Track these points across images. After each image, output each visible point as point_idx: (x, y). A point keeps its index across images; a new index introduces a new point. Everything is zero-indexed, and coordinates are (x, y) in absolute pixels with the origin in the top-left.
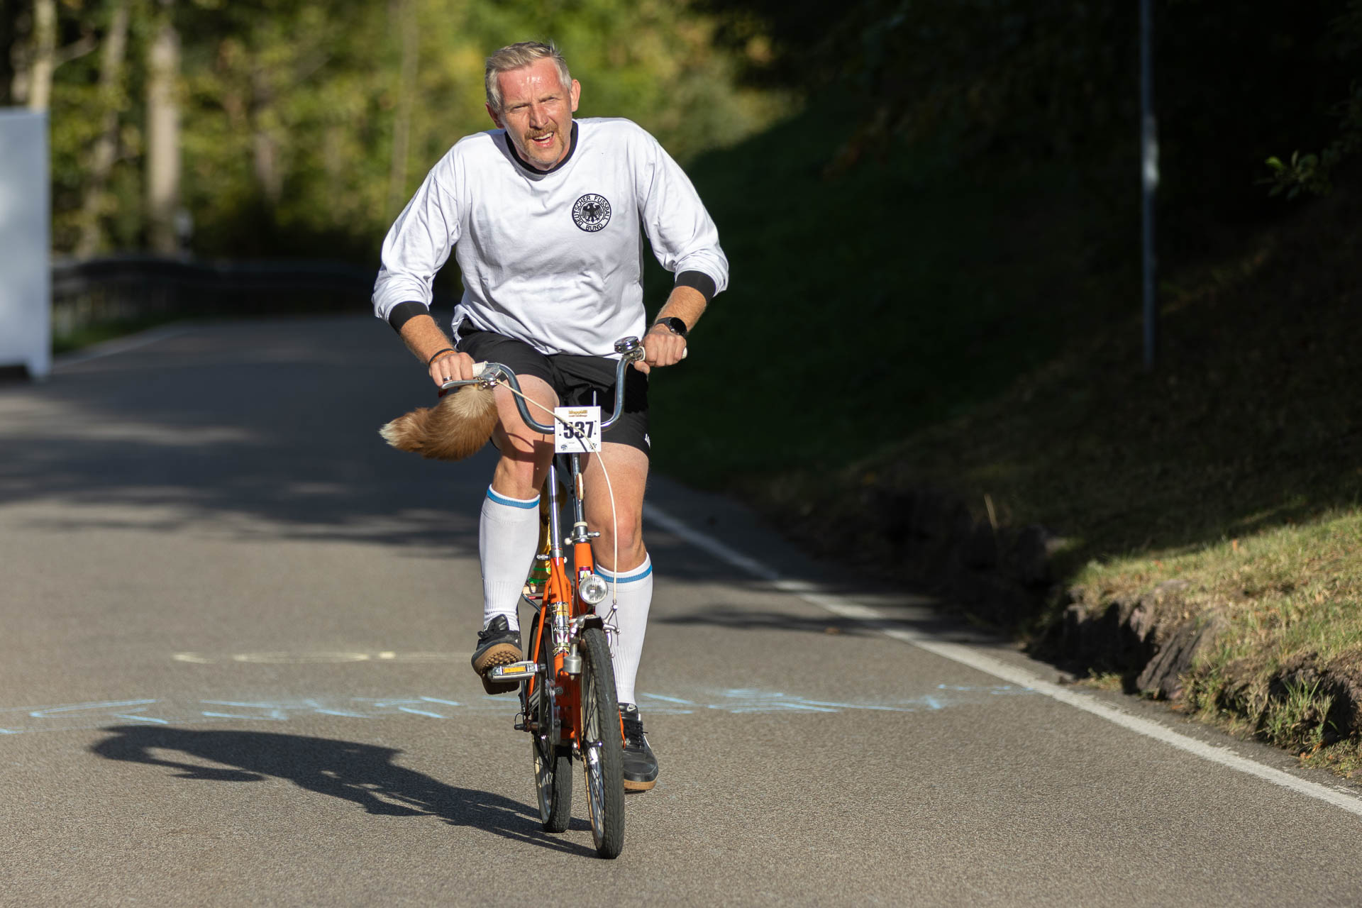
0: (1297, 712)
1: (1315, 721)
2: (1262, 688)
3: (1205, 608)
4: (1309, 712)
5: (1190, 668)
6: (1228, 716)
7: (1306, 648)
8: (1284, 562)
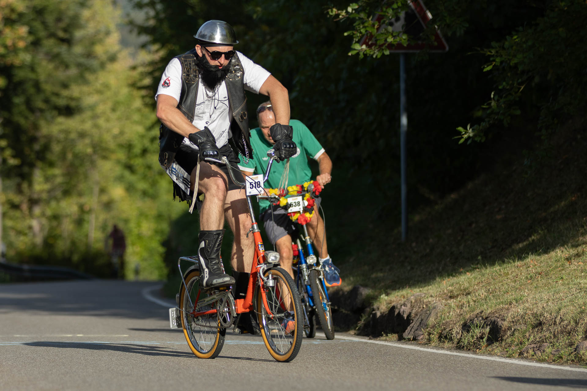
0: (475, 335)
1: (483, 337)
2: (459, 329)
3: (432, 303)
5: (426, 326)
6: (444, 342)
7: (478, 311)
8: (466, 285)
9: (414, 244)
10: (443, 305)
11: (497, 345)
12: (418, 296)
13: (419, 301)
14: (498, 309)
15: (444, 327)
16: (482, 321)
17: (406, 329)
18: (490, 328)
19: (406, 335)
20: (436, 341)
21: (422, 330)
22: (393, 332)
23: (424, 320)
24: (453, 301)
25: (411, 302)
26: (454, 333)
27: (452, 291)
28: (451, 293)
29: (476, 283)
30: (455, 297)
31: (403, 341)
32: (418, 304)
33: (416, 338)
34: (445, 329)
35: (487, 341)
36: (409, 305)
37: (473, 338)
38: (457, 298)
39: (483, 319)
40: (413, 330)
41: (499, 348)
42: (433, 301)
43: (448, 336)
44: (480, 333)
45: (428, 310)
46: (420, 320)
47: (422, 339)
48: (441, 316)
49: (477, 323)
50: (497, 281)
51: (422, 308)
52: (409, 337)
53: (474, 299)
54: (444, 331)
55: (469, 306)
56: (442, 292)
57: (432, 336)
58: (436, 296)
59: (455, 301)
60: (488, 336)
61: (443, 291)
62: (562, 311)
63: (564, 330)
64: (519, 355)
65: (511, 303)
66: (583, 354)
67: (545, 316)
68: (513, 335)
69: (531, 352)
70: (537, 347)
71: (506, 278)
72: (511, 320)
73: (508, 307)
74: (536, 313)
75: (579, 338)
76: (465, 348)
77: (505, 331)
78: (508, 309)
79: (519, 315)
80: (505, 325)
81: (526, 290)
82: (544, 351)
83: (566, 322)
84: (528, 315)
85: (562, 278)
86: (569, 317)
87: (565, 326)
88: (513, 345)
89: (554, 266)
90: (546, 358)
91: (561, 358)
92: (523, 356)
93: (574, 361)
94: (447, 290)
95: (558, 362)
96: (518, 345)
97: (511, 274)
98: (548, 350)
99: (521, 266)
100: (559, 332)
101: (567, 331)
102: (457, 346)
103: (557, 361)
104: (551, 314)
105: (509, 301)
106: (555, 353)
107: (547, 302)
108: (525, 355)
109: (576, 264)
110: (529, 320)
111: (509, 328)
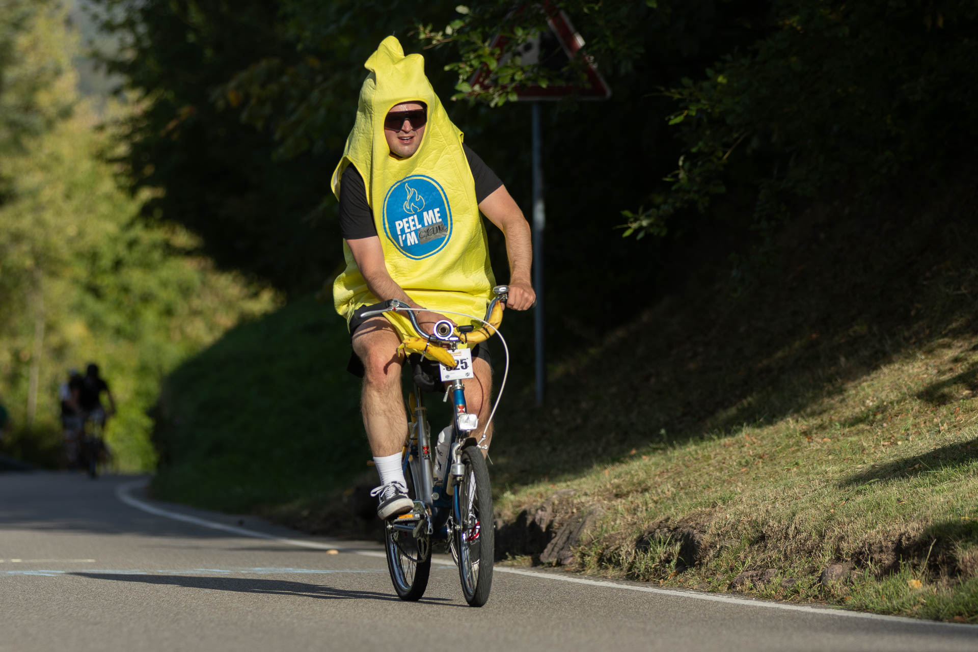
0: (656, 556)
1: (670, 559)
2: (630, 546)
3: (587, 505)
4: (665, 555)
5: (578, 543)
6: (607, 568)
7: (661, 518)
8: (642, 475)
9: (556, 411)
10: (605, 509)
11: (693, 572)
12: (564, 493)
13: (565, 501)
14: (693, 514)
15: (607, 543)
16: (667, 535)
17: (545, 547)
18: (681, 545)
19: (544, 557)
20: (593, 566)
21: (572, 548)
22: (525, 552)
23: (574, 534)
24: (621, 502)
25: (553, 504)
26: (623, 553)
27: (618, 486)
28: (618, 490)
29: (658, 473)
30: (624, 495)
31: (541, 567)
32: (565, 508)
33: (562, 563)
34: (608, 547)
35: (677, 565)
36: (549, 509)
37: (654, 561)
38: (628, 497)
39: (669, 530)
40: (556, 549)
41: (697, 576)
42: (589, 502)
43: (613, 559)
44: (665, 553)
45: (581, 517)
46: (567, 532)
47: (571, 564)
48: (602, 527)
49: (660, 538)
50: (691, 468)
51: (570, 514)
52: (550, 560)
53: (655, 498)
54: (606, 550)
55: (647, 510)
56: (603, 487)
57: (587, 559)
58: (594, 494)
59: (623, 501)
60: (678, 558)
61: (605, 486)
62: (797, 517)
63: (802, 548)
64: (728, 589)
65: (714, 505)
66: (832, 586)
67: (771, 524)
68: (718, 555)
69: (748, 583)
70: (757, 575)
71: (706, 463)
72: (715, 532)
73: (710, 512)
74: (756, 521)
75: (826, 560)
76: (641, 577)
77: (705, 549)
78: (710, 514)
79: (728, 524)
80: (706, 539)
81: (740, 484)
82: (769, 582)
83: (804, 534)
84: (744, 524)
85: (797, 464)
86: (809, 526)
87: (802, 541)
88: (719, 573)
89: (783, 445)
90: (773, 592)
91: (797, 592)
92: (735, 590)
93: (818, 598)
94: (611, 484)
95: (792, 600)
96: (726, 572)
97: (715, 458)
98: (776, 581)
99: (730, 446)
100: (794, 551)
101: (806, 549)
102: (628, 575)
103: (790, 597)
104: (779, 522)
105: (711, 501)
106: (787, 584)
107: (774, 502)
108: (739, 588)
109: (820, 442)
110: (744, 531)
111: (712, 545)
